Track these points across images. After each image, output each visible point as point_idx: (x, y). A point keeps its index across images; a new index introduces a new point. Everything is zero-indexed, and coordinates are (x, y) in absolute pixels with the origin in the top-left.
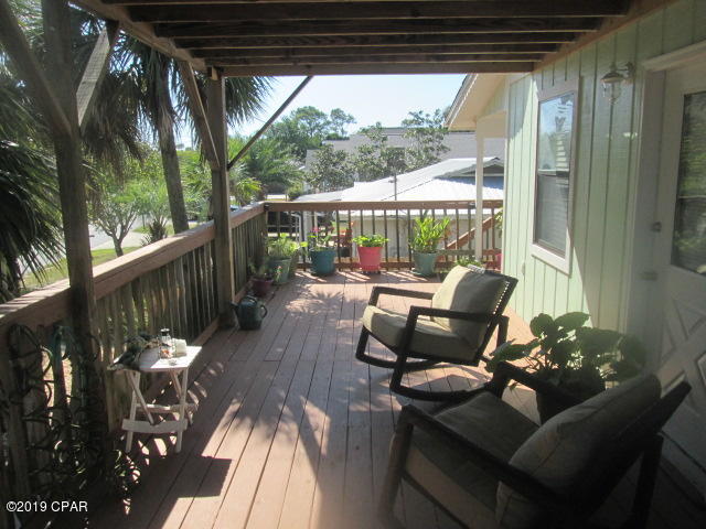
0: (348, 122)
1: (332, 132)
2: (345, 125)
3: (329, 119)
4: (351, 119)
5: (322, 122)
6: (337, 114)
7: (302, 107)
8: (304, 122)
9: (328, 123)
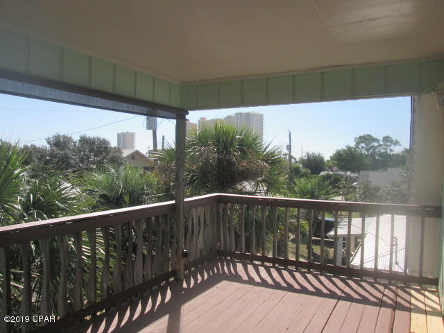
0: (395, 144)
1: (383, 151)
2: (393, 147)
3: (381, 143)
4: (397, 143)
5: (375, 144)
6: (387, 139)
7: (362, 135)
8: (363, 145)
9: (380, 145)
